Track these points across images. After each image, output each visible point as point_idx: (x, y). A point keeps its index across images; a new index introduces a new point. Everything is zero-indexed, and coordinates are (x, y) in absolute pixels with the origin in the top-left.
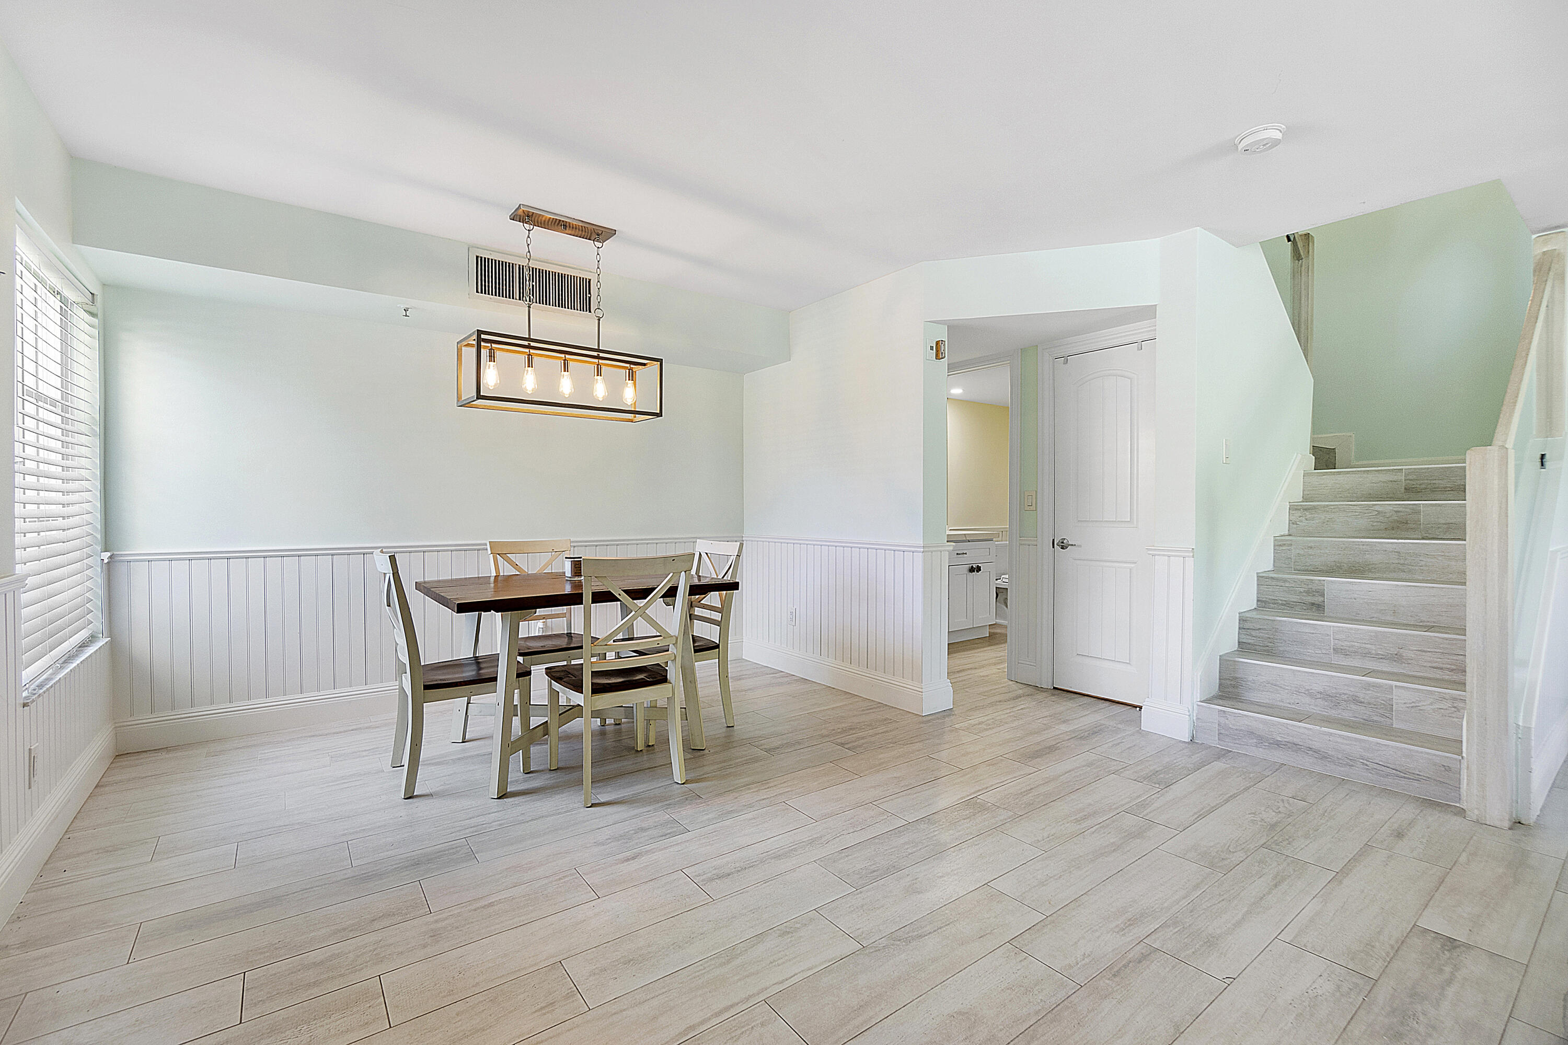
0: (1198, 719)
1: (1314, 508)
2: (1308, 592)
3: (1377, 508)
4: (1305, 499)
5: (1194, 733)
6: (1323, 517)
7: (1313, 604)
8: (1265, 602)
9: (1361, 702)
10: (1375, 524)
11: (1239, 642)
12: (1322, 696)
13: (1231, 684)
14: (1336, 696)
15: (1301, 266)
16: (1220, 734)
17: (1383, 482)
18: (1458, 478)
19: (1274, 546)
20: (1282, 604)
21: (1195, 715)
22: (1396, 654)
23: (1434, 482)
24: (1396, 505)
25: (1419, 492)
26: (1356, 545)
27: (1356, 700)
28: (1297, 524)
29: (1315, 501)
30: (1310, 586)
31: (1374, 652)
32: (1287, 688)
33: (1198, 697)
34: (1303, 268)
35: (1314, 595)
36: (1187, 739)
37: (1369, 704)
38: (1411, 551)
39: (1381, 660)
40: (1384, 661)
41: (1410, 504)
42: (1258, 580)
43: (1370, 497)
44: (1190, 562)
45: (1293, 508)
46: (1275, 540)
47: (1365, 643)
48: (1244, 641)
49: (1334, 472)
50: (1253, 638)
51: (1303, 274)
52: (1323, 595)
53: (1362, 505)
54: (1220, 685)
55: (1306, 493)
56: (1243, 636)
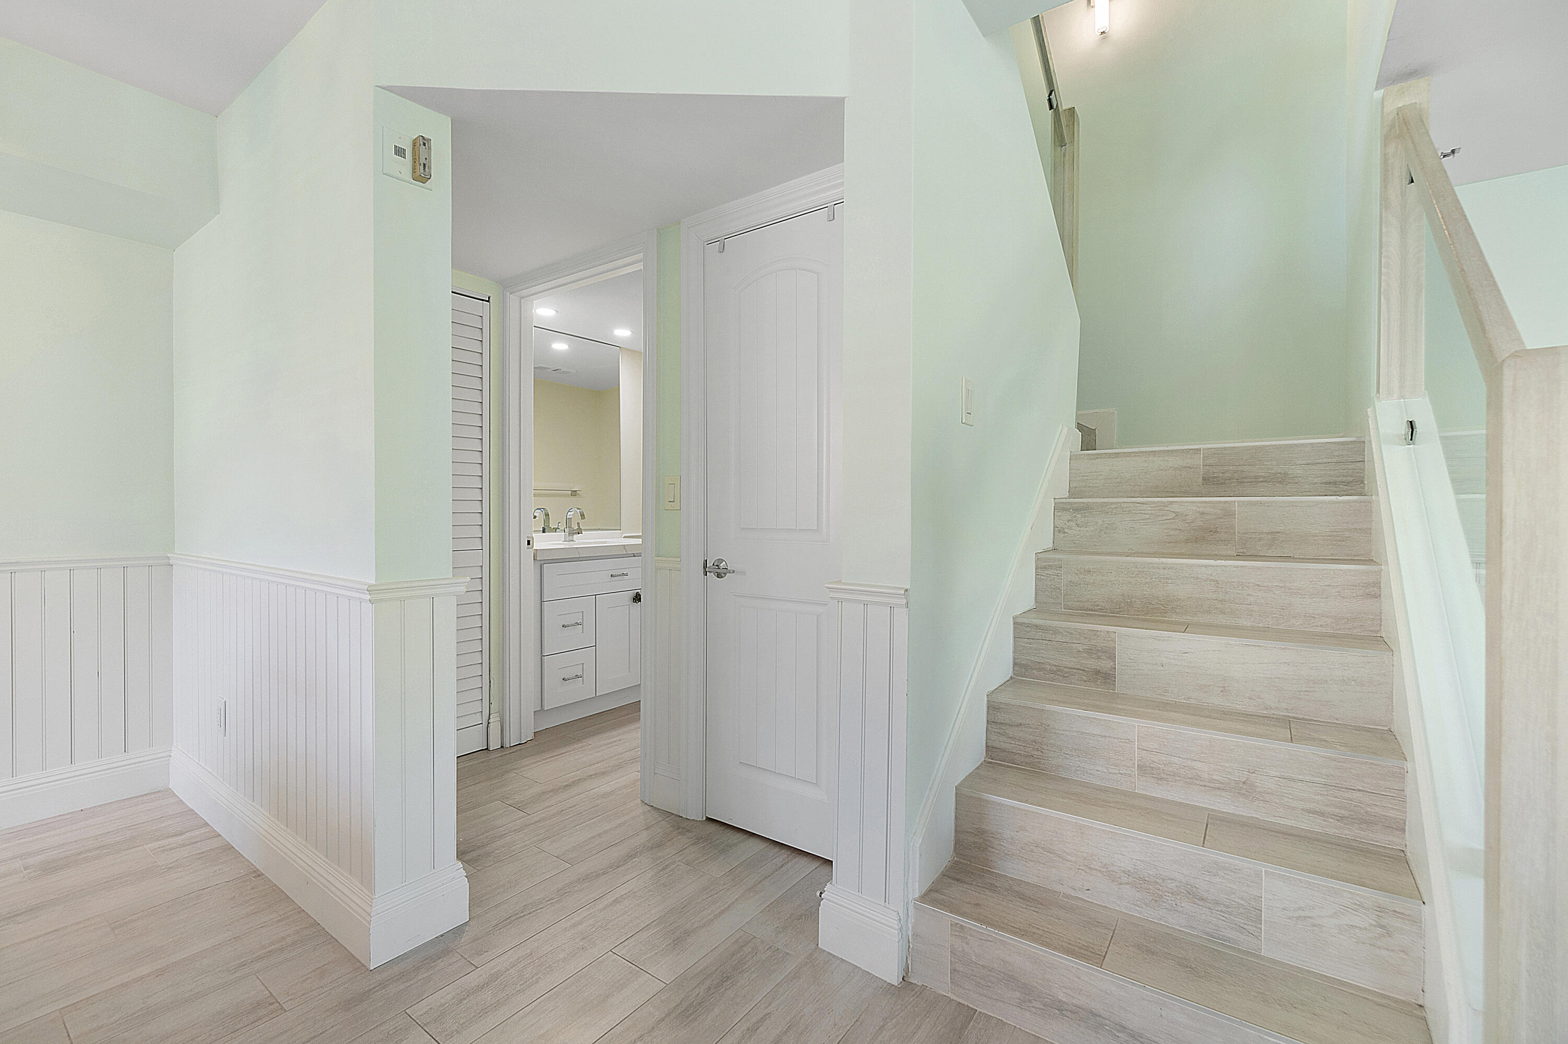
0: (915, 935)
1: (1086, 508)
2: (1090, 652)
3: (1175, 508)
4: (1072, 494)
5: (909, 962)
6: (1100, 522)
7: (1097, 672)
8: (1025, 666)
9: (1202, 899)
10: (1173, 532)
11: (987, 746)
12: (1131, 879)
13: (975, 843)
14: (1156, 883)
15: (1064, 155)
16: (954, 971)
17: (1175, 469)
18: (1274, 463)
19: (1036, 568)
20: (1052, 672)
21: (910, 926)
22: (1244, 783)
23: (1240, 468)
24: (1200, 502)
25: (1222, 483)
26: (1154, 568)
27: (1193, 895)
28: (1065, 533)
29: (1086, 497)
30: (1093, 643)
31: (1205, 776)
32: (1069, 857)
33: (916, 890)
34: (1067, 158)
35: (1099, 658)
36: (893, 976)
37: (1217, 903)
38: (1234, 580)
39: (1218, 792)
40: (1224, 794)
41: (1220, 502)
42: (1015, 628)
43: (1157, 491)
44: (902, 616)
45: (1059, 508)
46: (1037, 560)
47: (1192, 760)
48: (995, 744)
49: (1111, 454)
50: (1009, 740)
51: (1066, 167)
52: (1112, 657)
53: (1154, 503)
54: (957, 842)
55: (1074, 484)
56: (994, 737)
